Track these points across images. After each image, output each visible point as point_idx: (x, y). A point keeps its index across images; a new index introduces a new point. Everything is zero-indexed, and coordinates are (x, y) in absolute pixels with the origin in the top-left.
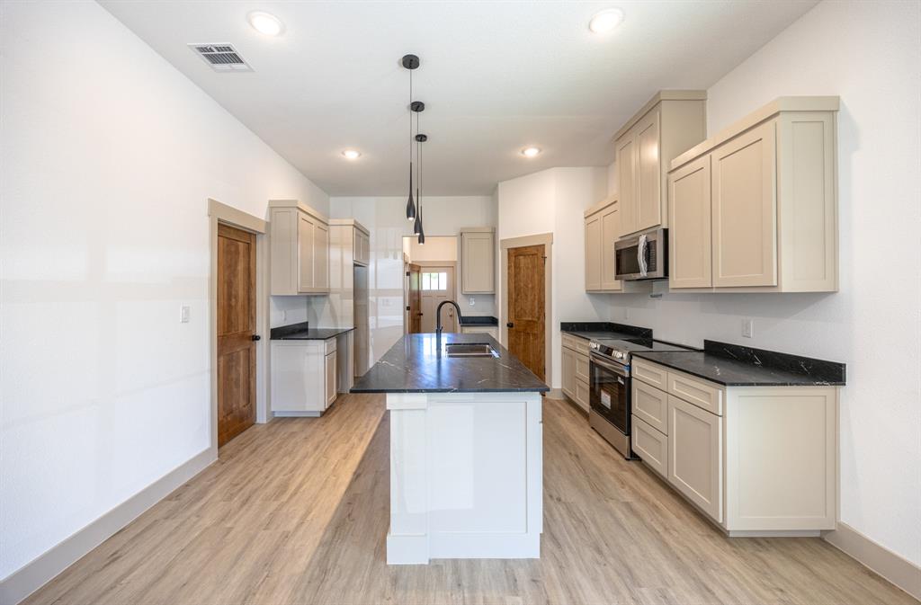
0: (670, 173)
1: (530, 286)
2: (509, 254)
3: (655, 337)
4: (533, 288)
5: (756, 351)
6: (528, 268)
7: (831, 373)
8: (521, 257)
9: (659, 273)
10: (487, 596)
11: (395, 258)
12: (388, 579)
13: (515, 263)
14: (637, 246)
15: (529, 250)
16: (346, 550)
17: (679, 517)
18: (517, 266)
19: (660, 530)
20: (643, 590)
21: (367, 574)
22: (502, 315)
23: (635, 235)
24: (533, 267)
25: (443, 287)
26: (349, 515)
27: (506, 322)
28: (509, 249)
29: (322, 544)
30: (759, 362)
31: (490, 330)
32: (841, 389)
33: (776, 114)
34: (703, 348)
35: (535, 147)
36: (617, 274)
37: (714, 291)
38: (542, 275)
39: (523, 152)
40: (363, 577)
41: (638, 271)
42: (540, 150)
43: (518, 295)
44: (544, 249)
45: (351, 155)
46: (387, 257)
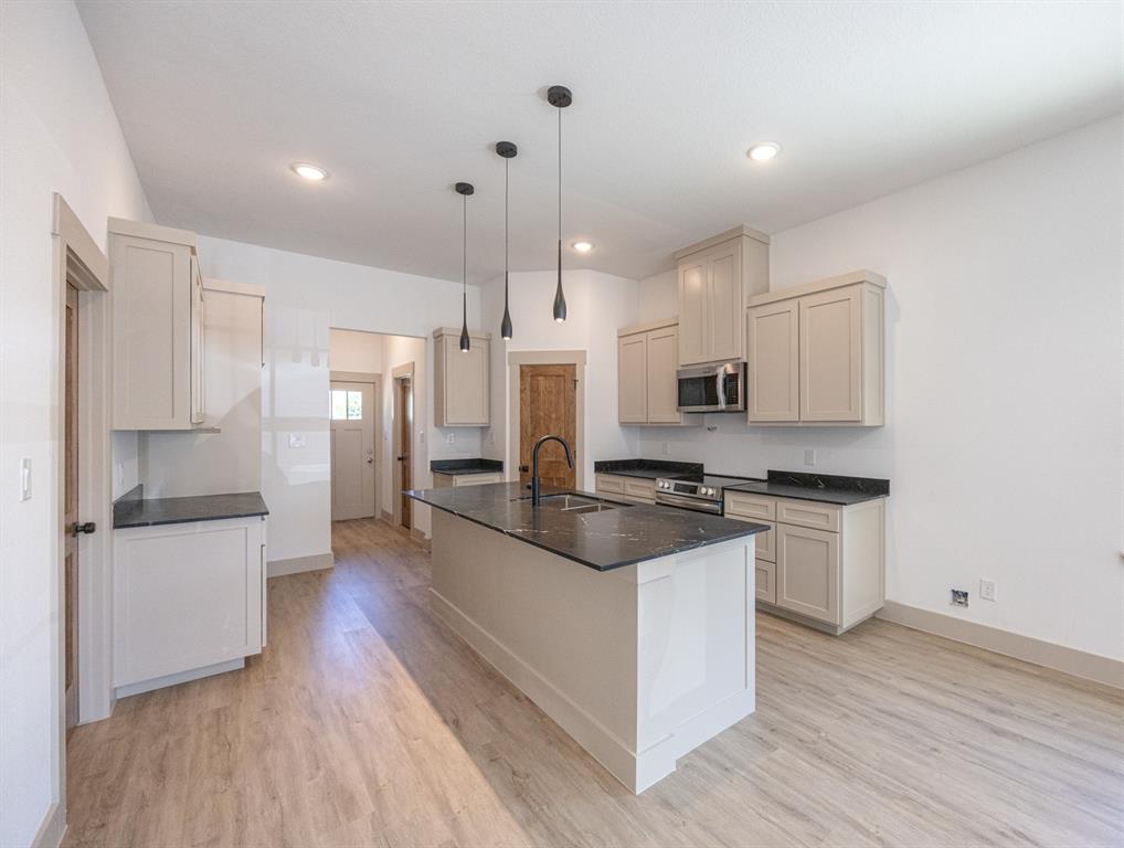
0: (749, 308)
1: (554, 416)
2: (522, 372)
3: (705, 471)
4: (558, 419)
5: (820, 476)
6: (550, 392)
7: (878, 488)
8: (541, 378)
9: (740, 406)
10: (758, 763)
11: (315, 363)
12: (658, 807)
13: (531, 385)
14: (716, 376)
15: (551, 368)
16: (569, 812)
17: (799, 634)
18: (535, 390)
19: (800, 648)
20: (838, 696)
21: (629, 818)
22: (511, 454)
23: (714, 365)
24: (558, 393)
25: (357, 415)
26: (514, 773)
27: (518, 464)
28: (521, 366)
29: (525, 825)
30: (822, 486)
31: (492, 478)
32: (888, 498)
33: (862, 282)
34: (766, 478)
35: (588, 242)
36: (680, 405)
37: (800, 424)
38: (573, 403)
39: (573, 245)
40: (629, 823)
41: (716, 402)
42: (594, 246)
43: (535, 428)
44: (574, 369)
45: (310, 174)
46: (297, 359)
